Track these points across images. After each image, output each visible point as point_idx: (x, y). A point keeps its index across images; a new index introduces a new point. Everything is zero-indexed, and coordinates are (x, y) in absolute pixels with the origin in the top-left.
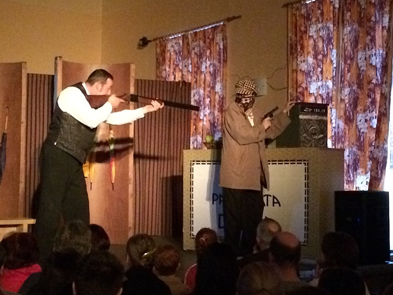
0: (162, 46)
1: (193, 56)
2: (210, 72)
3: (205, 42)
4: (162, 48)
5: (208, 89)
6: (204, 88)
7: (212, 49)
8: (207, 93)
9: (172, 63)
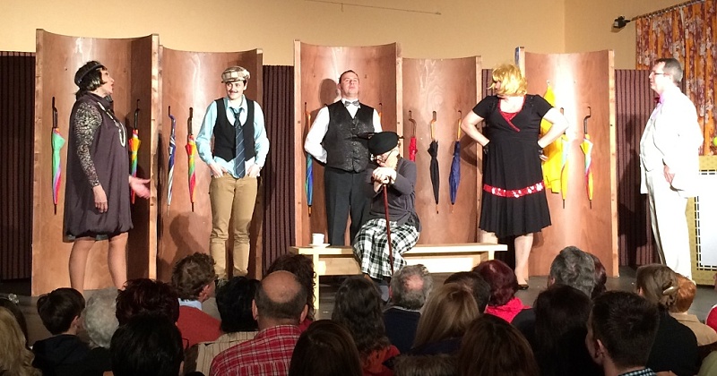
0: (643, 26)
1: (687, 37)
2: (712, 56)
3: (703, 18)
4: (644, 29)
5: (710, 78)
6: (705, 76)
7: (714, 26)
8: (709, 83)
9: (659, 46)
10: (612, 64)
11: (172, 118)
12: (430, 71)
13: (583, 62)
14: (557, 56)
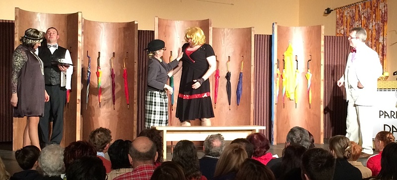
0: (340, 13)
1: (362, 19)
2: (375, 29)
3: (371, 9)
4: (341, 15)
5: (375, 41)
6: (372, 40)
7: (377, 13)
8: (373, 43)
9: (348, 24)
10: (323, 32)
11: (89, 57)
12: (227, 35)
13: (308, 32)
14: (294, 28)
